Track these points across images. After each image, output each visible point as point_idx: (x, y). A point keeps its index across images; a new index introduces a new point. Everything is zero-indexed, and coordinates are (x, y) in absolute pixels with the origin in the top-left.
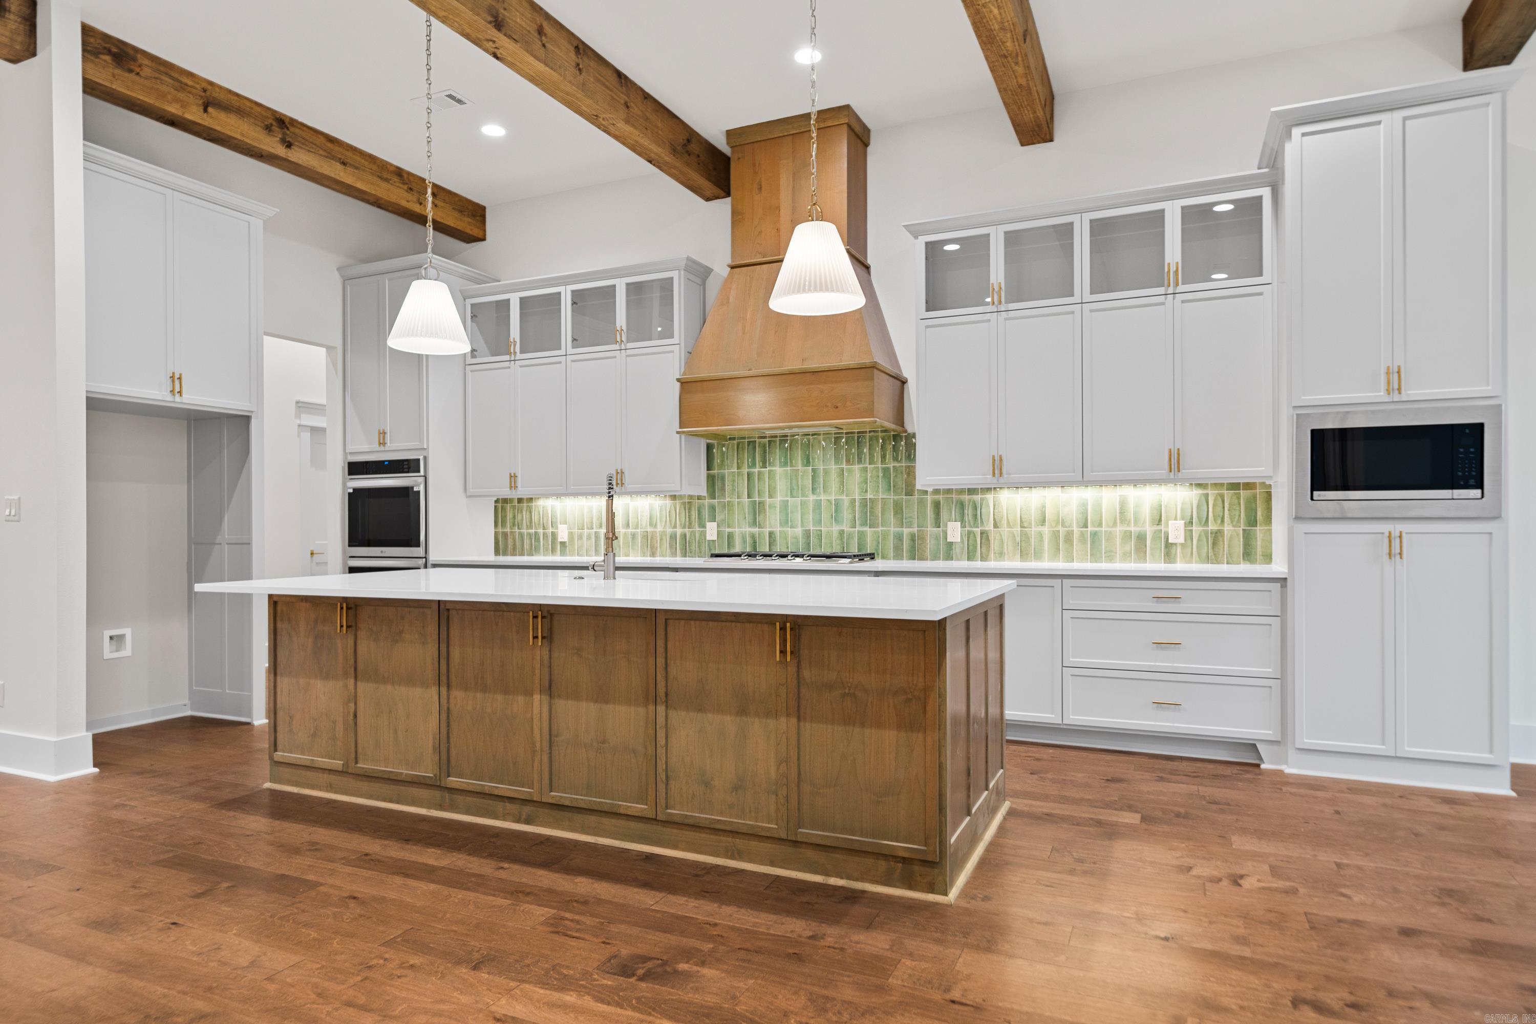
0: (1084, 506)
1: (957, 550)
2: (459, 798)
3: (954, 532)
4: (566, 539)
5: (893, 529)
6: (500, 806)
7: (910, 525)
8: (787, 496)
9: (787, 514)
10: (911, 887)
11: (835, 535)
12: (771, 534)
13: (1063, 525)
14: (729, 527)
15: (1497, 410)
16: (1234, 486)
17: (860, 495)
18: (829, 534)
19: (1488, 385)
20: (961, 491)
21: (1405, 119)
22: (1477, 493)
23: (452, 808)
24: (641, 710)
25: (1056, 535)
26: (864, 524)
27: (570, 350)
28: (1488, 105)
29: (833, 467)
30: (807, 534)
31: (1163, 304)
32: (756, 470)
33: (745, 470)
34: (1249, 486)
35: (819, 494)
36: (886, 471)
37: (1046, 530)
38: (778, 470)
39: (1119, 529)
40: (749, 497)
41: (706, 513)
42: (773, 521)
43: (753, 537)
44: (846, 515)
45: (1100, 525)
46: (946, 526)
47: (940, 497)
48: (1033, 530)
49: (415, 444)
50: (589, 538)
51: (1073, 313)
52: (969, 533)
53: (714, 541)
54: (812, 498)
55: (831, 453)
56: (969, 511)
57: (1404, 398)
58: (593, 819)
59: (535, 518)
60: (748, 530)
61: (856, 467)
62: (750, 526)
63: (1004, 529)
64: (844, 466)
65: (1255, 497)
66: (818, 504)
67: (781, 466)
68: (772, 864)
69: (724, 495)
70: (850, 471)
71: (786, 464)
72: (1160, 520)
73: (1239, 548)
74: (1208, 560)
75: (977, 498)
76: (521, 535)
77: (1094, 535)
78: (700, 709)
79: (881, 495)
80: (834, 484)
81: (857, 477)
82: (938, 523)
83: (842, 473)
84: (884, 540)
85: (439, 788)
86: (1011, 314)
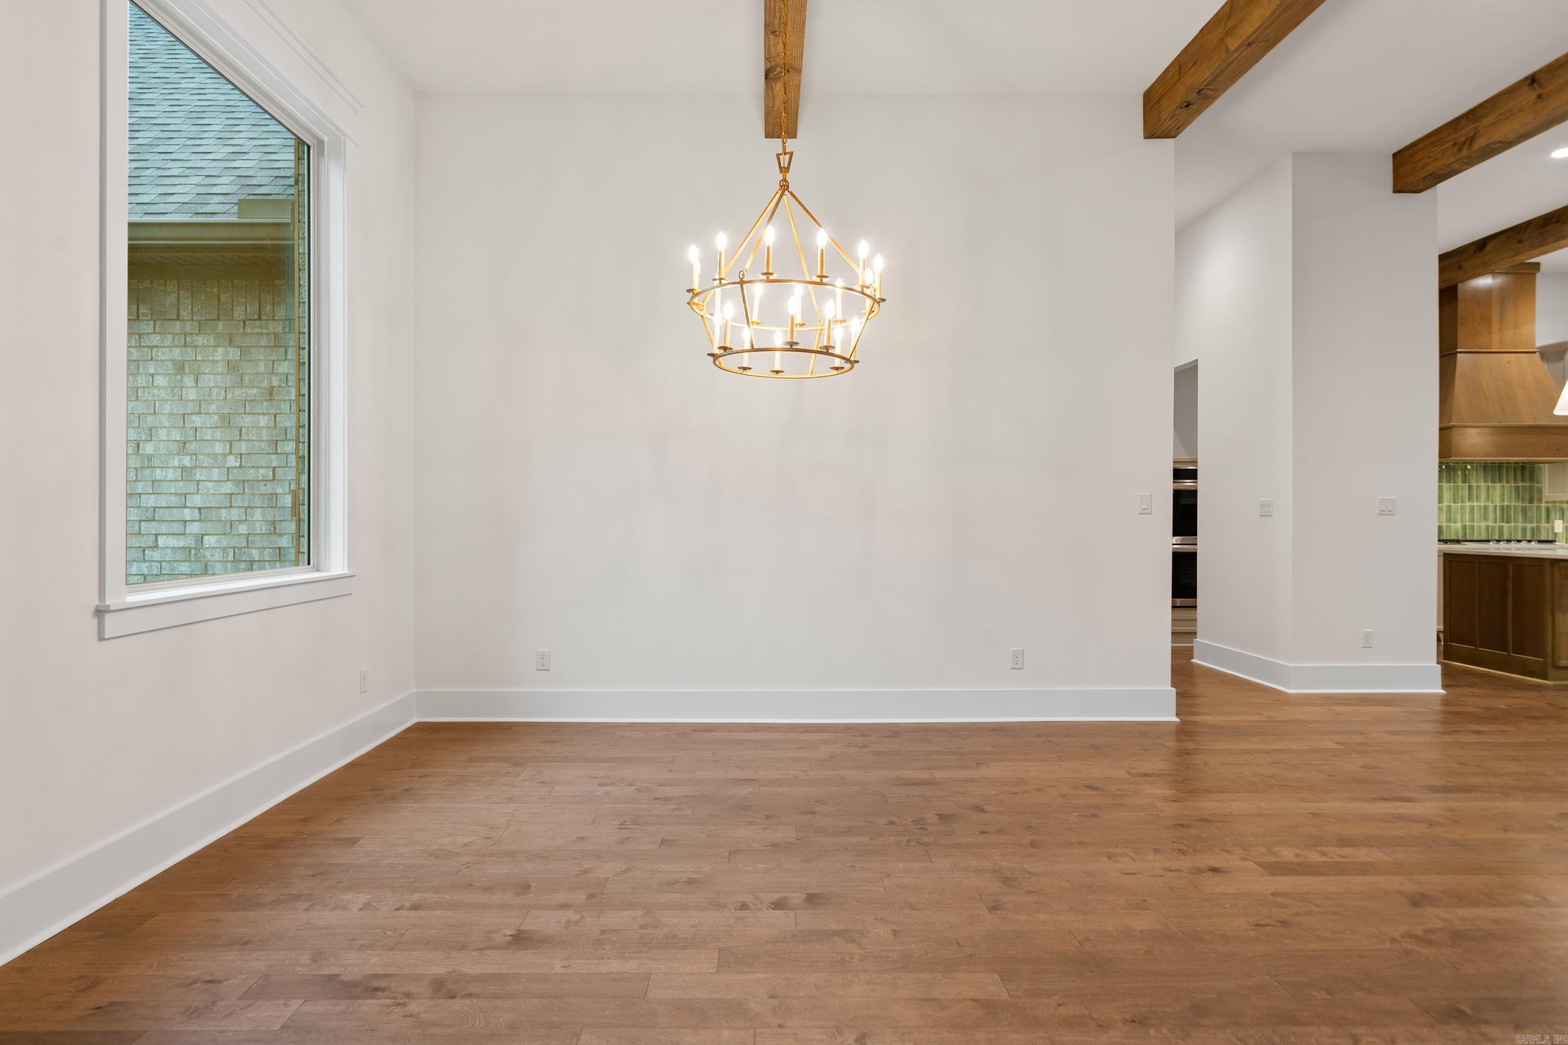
3: (1559, 526)
5: (1520, 524)
7: (1531, 522)
8: (1451, 502)
9: (1451, 514)
11: (1483, 528)
17: (1500, 502)
18: (1480, 527)
26: (1502, 521)
29: (1483, 484)
30: (1464, 528)
35: (1473, 502)
36: (1517, 488)
44: (1491, 515)
46: (1553, 523)
47: (1550, 505)
54: (1468, 504)
55: (1481, 473)
61: (1498, 485)
64: (1490, 484)
66: (1472, 508)
67: (1446, 483)
70: (1494, 488)
79: (1513, 503)
80: (1483, 496)
81: (1498, 492)
82: (1548, 521)
83: (1488, 488)
84: (1515, 531)
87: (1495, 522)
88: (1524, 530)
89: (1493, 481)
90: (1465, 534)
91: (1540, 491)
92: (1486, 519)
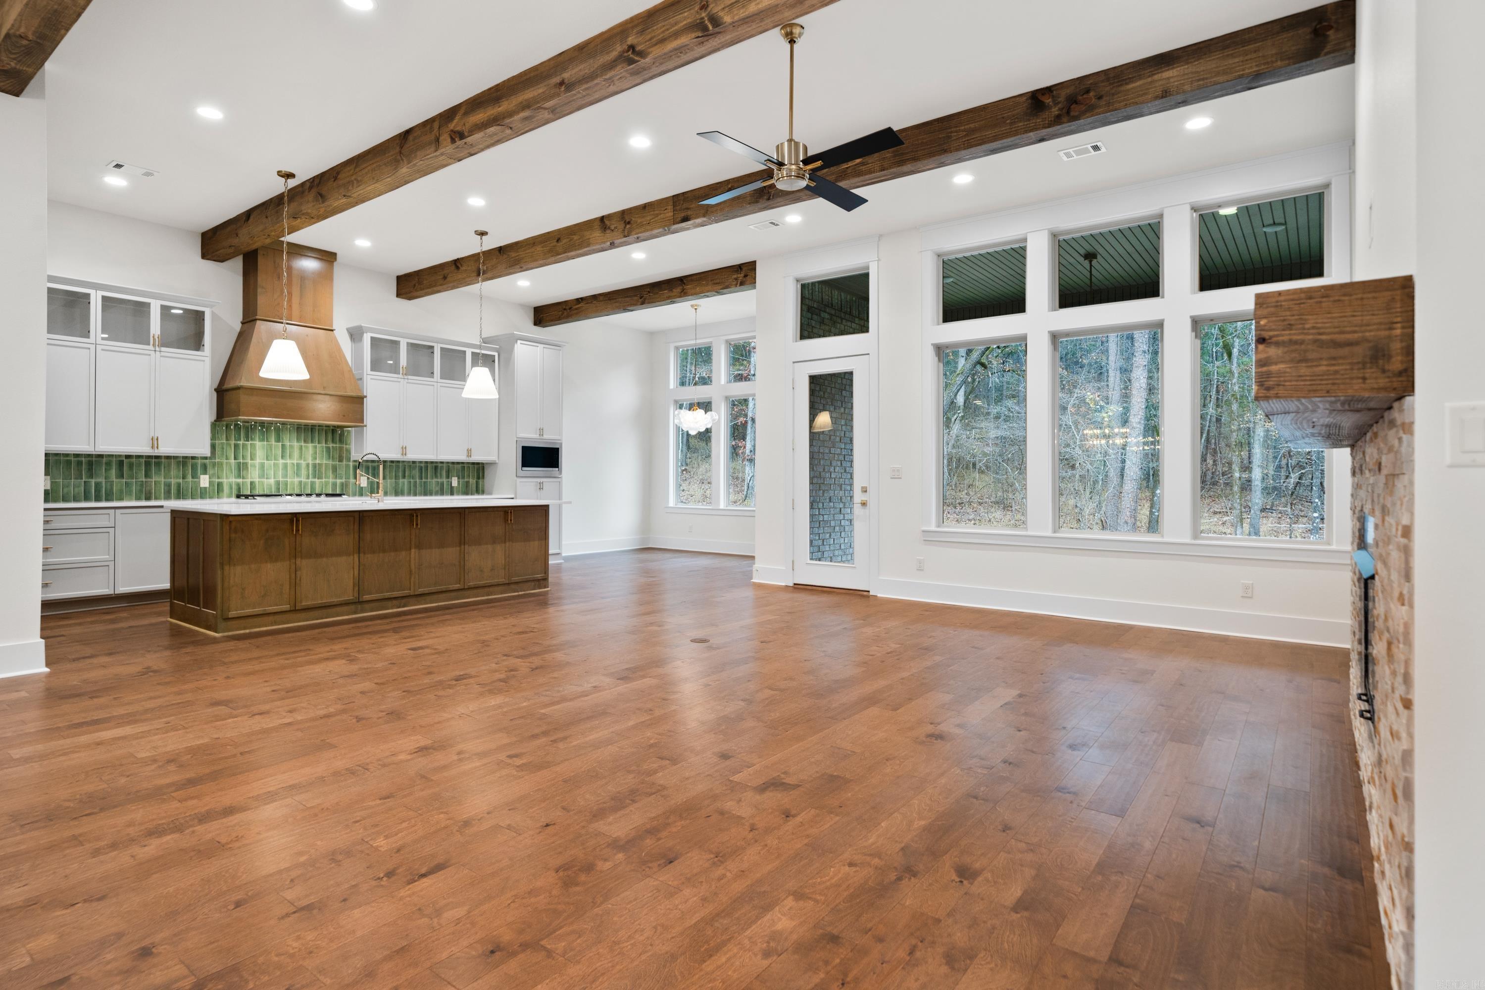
1: (364, 493)
2: (367, 606)
3: (363, 482)
5: (331, 480)
6: (390, 603)
7: (341, 478)
8: (264, 459)
9: (264, 471)
10: (540, 589)
11: (296, 483)
13: (413, 479)
14: (218, 478)
15: (561, 444)
16: (473, 464)
17: (312, 461)
18: (293, 483)
21: (543, 346)
22: (557, 469)
23: (363, 611)
25: (411, 483)
26: (314, 477)
27: (101, 341)
29: (296, 444)
30: (278, 483)
32: (241, 442)
33: (233, 442)
34: (479, 464)
35: (286, 460)
36: (328, 449)
37: (405, 481)
38: (258, 444)
40: (235, 458)
41: (199, 469)
42: (253, 475)
43: (238, 485)
44: (304, 472)
45: (427, 478)
47: (358, 464)
48: (401, 481)
51: (435, 386)
52: (371, 482)
53: (205, 488)
54: (281, 461)
55: (295, 435)
56: (372, 472)
57: (543, 438)
60: (233, 480)
61: (310, 445)
62: (235, 478)
63: (388, 481)
64: (303, 444)
65: (479, 468)
66: (285, 466)
67: (260, 441)
68: (502, 594)
69: (216, 458)
70: (307, 447)
71: (263, 440)
72: (449, 477)
73: (474, 488)
75: (375, 465)
77: (425, 483)
78: (480, 544)
79: (324, 462)
80: (296, 453)
81: (310, 451)
82: (355, 478)
83: (301, 448)
84: (326, 486)
85: (358, 603)
86: (409, 381)
87: (308, 478)
88: (334, 485)
89: (305, 441)
90: (278, 489)
91: (348, 451)
92: (298, 475)
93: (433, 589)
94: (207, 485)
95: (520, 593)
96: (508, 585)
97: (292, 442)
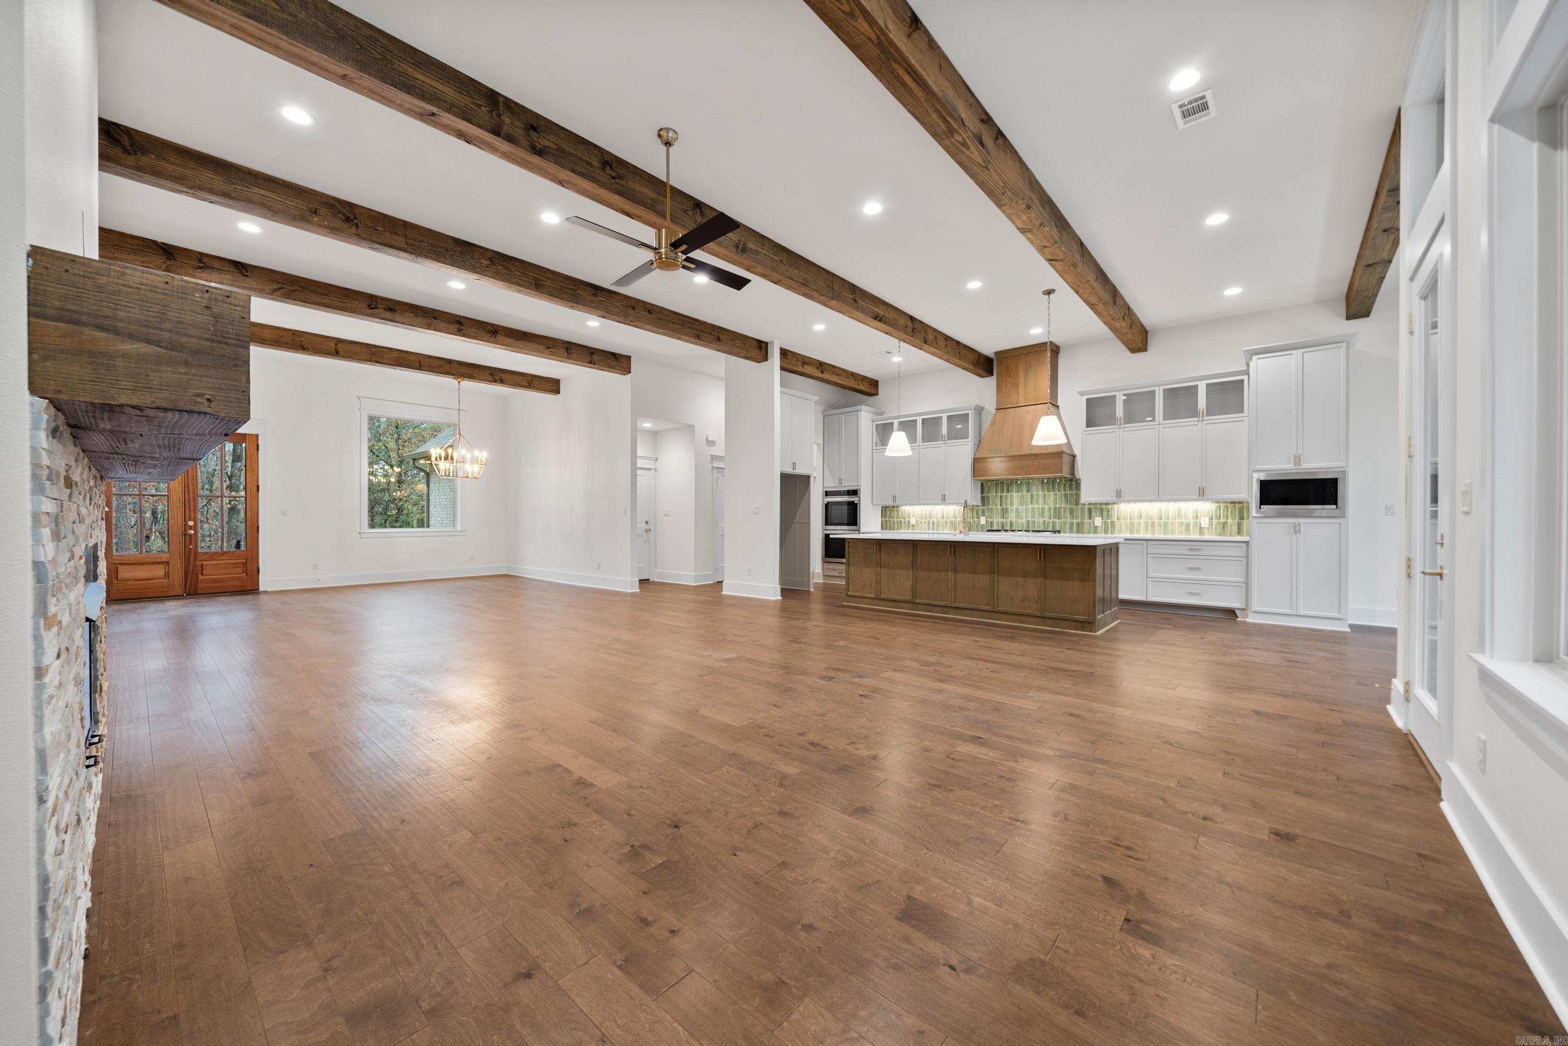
0: (1160, 510)
1: (1099, 529)
2: (920, 606)
3: (1098, 521)
4: (914, 523)
5: (1068, 521)
6: (935, 609)
7: (1077, 519)
8: (1018, 505)
9: (1019, 512)
10: (1083, 631)
11: (1041, 522)
12: (1011, 522)
13: (1150, 519)
14: (991, 519)
15: (1344, 473)
16: (1233, 503)
17: (1053, 505)
18: (1039, 522)
19: (1340, 462)
20: (1102, 504)
21: (1303, 353)
22: (1334, 507)
23: (918, 610)
24: (988, 576)
25: (1147, 523)
26: (1055, 517)
27: (921, 444)
28: (1341, 347)
29: (1041, 493)
30: (1028, 522)
31: (1197, 425)
32: (1004, 495)
33: (999, 494)
34: (1240, 503)
35: (1034, 505)
36: (1066, 495)
37: (1142, 521)
38: (1015, 494)
39: (1177, 521)
40: (1001, 505)
41: (980, 513)
42: (1012, 517)
43: (1002, 523)
44: (1047, 514)
45: (1168, 519)
46: (1094, 519)
47: (1092, 506)
48: (1136, 521)
49: (855, 484)
50: (925, 523)
51: (1155, 428)
52: (1105, 522)
53: (983, 525)
54: (1031, 506)
55: (1040, 486)
56: (1105, 513)
57: (1302, 468)
58: (970, 612)
59: (900, 514)
60: (1000, 520)
61: (1052, 493)
62: (1001, 518)
63: (1122, 521)
64: (1046, 493)
65: (1243, 507)
66: (1033, 509)
68: (1035, 625)
69: (989, 505)
70: (1048, 495)
71: (1018, 492)
72: (1197, 517)
73: (1235, 529)
74: (1220, 535)
75: (1110, 507)
76: (894, 522)
77: (1165, 523)
78: (1010, 576)
79: (1063, 506)
80: (1041, 501)
81: (1052, 497)
82: (1090, 518)
83: (1045, 496)
84: (1064, 524)
85: (912, 603)
86: (1126, 429)
87: (1050, 519)
88: (1072, 524)
89: (1048, 491)
90: (1028, 527)
92: (1043, 516)
93: (966, 605)
94: (984, 523)
95: (1056, 629)
96: (1042, 618)
97: (1037, 491)
